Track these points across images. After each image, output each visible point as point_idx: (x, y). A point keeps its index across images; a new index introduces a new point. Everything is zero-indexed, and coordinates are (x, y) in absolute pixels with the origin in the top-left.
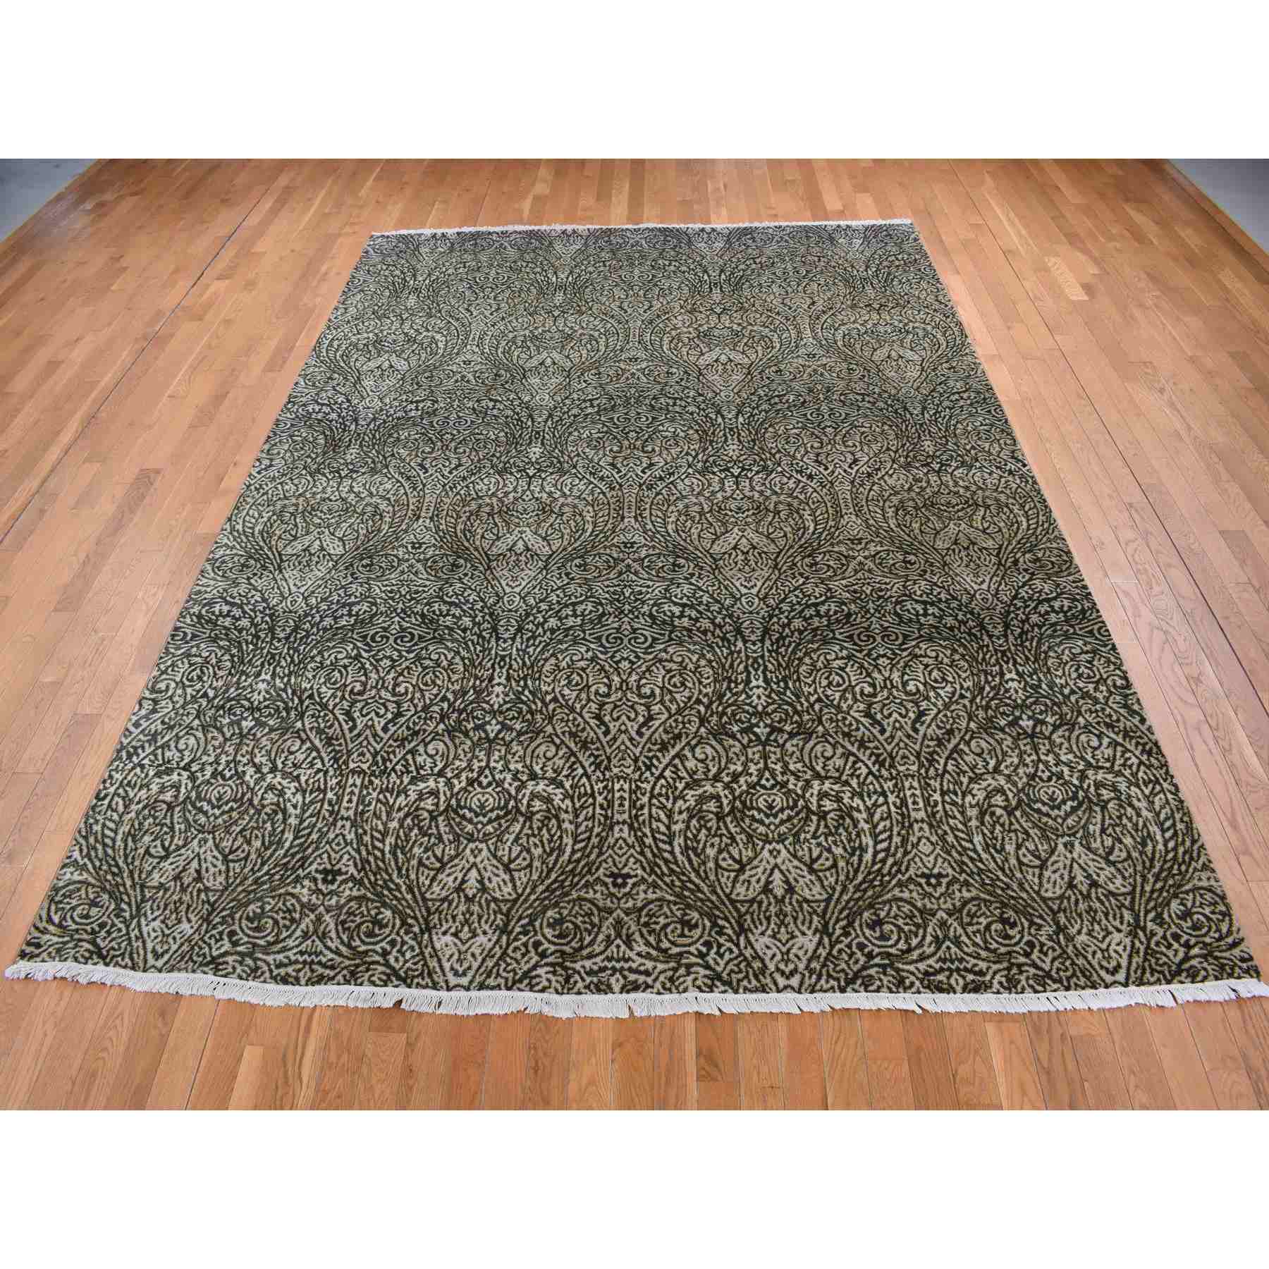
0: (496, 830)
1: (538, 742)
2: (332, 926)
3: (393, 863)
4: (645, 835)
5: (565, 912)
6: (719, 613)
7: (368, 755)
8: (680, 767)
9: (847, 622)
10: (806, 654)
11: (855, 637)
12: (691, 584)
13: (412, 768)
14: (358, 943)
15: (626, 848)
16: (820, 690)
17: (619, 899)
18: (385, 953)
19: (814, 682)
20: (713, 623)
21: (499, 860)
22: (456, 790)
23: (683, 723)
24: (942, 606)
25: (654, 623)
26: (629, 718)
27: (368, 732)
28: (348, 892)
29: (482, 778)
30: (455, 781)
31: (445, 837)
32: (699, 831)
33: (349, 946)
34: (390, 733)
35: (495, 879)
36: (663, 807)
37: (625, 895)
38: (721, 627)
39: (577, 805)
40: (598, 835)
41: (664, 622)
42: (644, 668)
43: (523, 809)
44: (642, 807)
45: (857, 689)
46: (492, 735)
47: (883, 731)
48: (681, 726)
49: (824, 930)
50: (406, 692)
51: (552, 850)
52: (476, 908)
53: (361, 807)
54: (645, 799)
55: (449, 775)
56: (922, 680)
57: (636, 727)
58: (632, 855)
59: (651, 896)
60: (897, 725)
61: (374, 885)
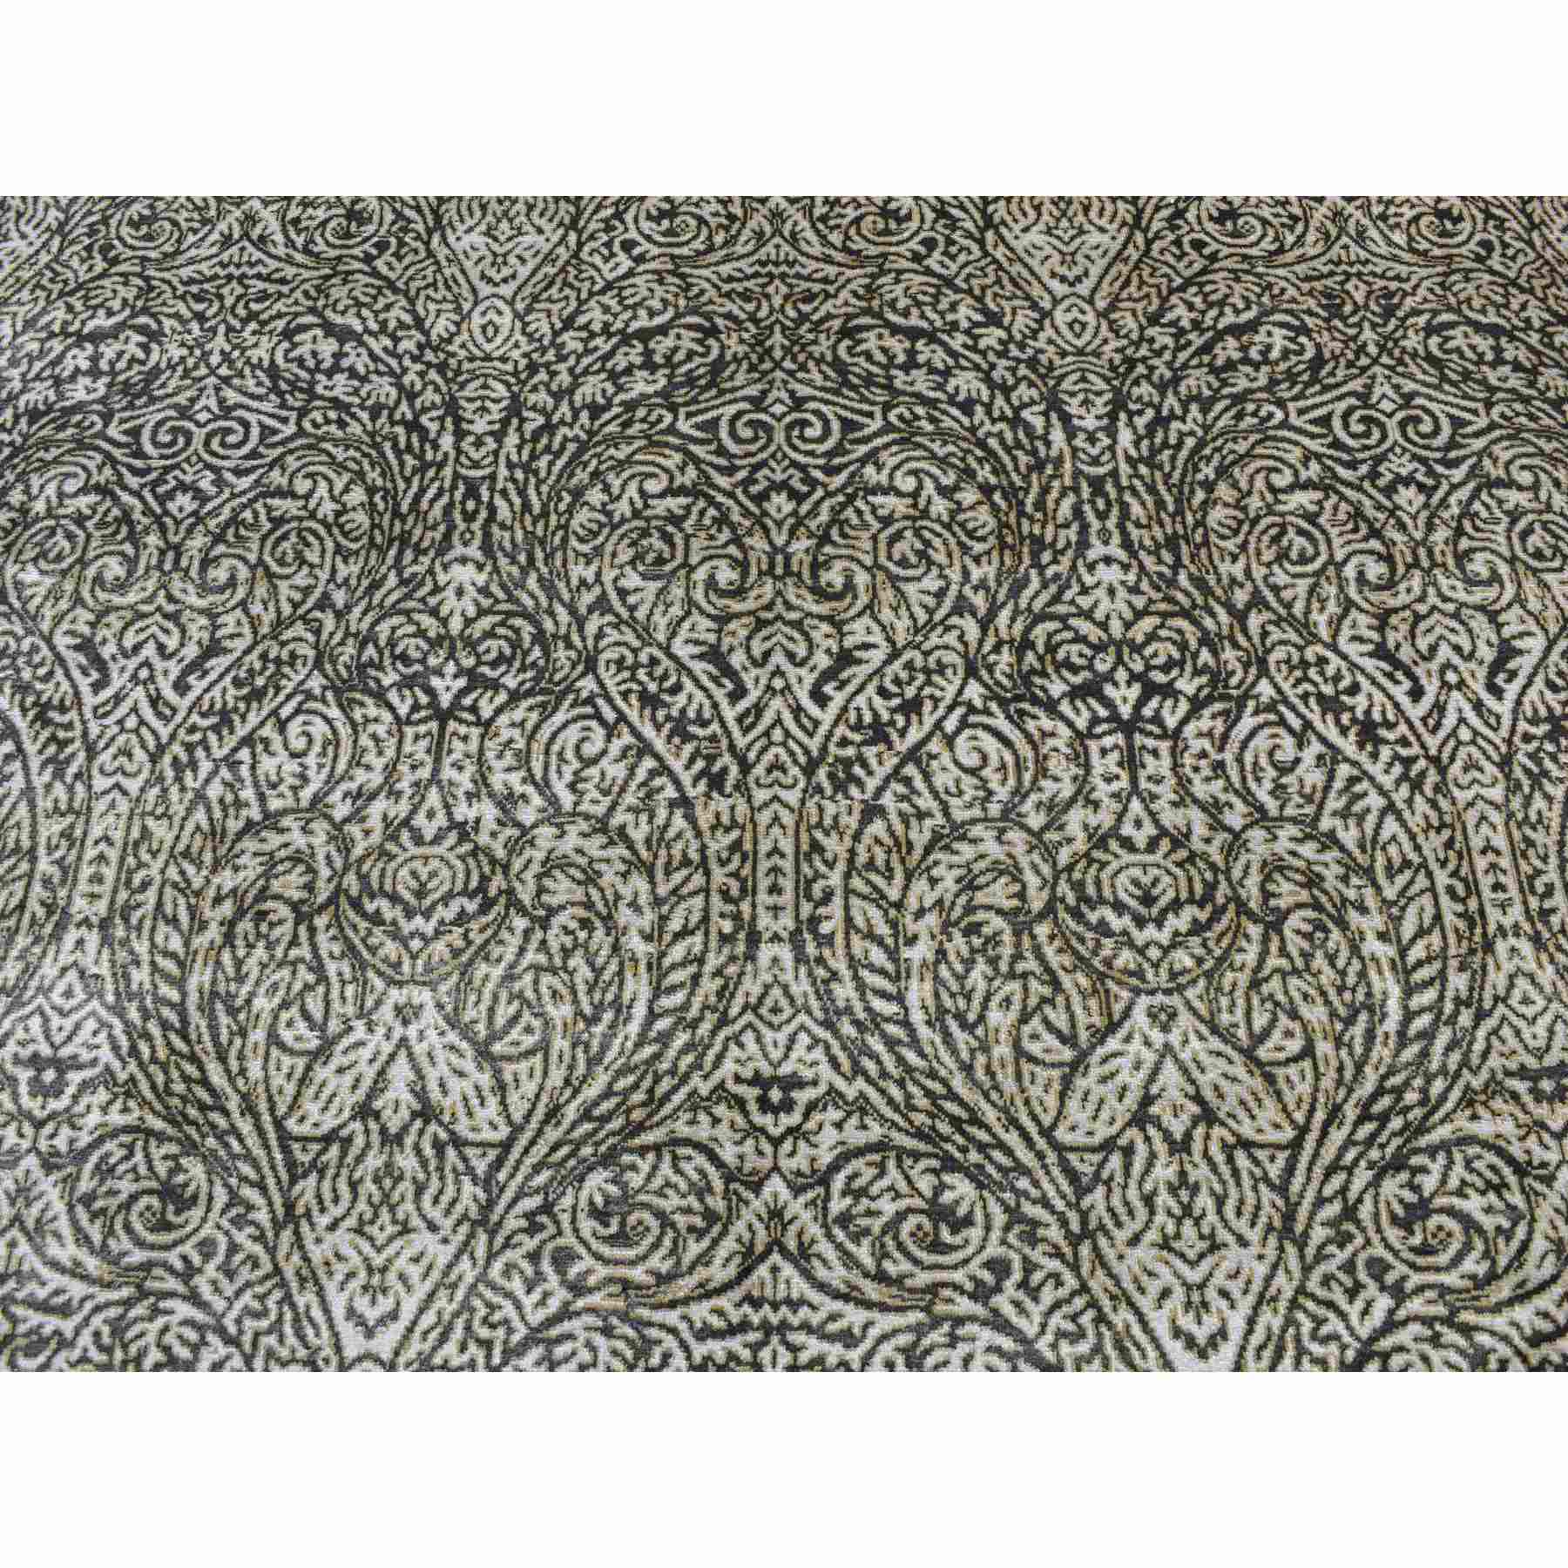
0: (456, 953)
1: (559, 718)
2: (59, 1207)
3: (206, 1038)
4: (834, 975)
5: (635, 1180)
6: (1003, 354)
7: (139, 754)
8: (919, 783)
9: (1314, 380)
10: (1222, 471)
11: (1337, 423)
12: (928, 272)
13: (248, 794)
14: (126, 1243)
15: (788, 1012)
16: (1259, 572)
17: (776, 1142)
18: (189, 1272)
19: (1243, 547)
20: (988, 380)
21: (466, 1032)
22: (358, 851)
23: (927, 671)
24: (1534, 339)
25: (846, 383)
26: (791, 656)
27: (139, 693)
28: (94, 1118)
29: (420, 820)
30: (354, 830)
31: (332, 968)
32: (969, 963)
33: (103, 1252)
34: (191, 696)
35: (454, 1084)
36: (878, 897)
37: (790, 1131)
38: (1007, 391)
39: (662, 890)
40: (718, 973)
41: (869, 380)
42: (824, 516)
43: (526, 897)
44: (828, 896)
45: (1350, 571)
46: (445, 700)
47: (1416, 693)
48: (921, 678)
49: (1286, 1230)
50: (232, 583)
51: (599, 1008)
52: (406, 1162)
53: (123, 895)
54: (835, 879)
55: (341, 811)
56: (1505, 551)
57: (810, 679)
58: (802, 1027)
59: (856, 1138)
60: (1451, 677)
61: (165, 1092)
